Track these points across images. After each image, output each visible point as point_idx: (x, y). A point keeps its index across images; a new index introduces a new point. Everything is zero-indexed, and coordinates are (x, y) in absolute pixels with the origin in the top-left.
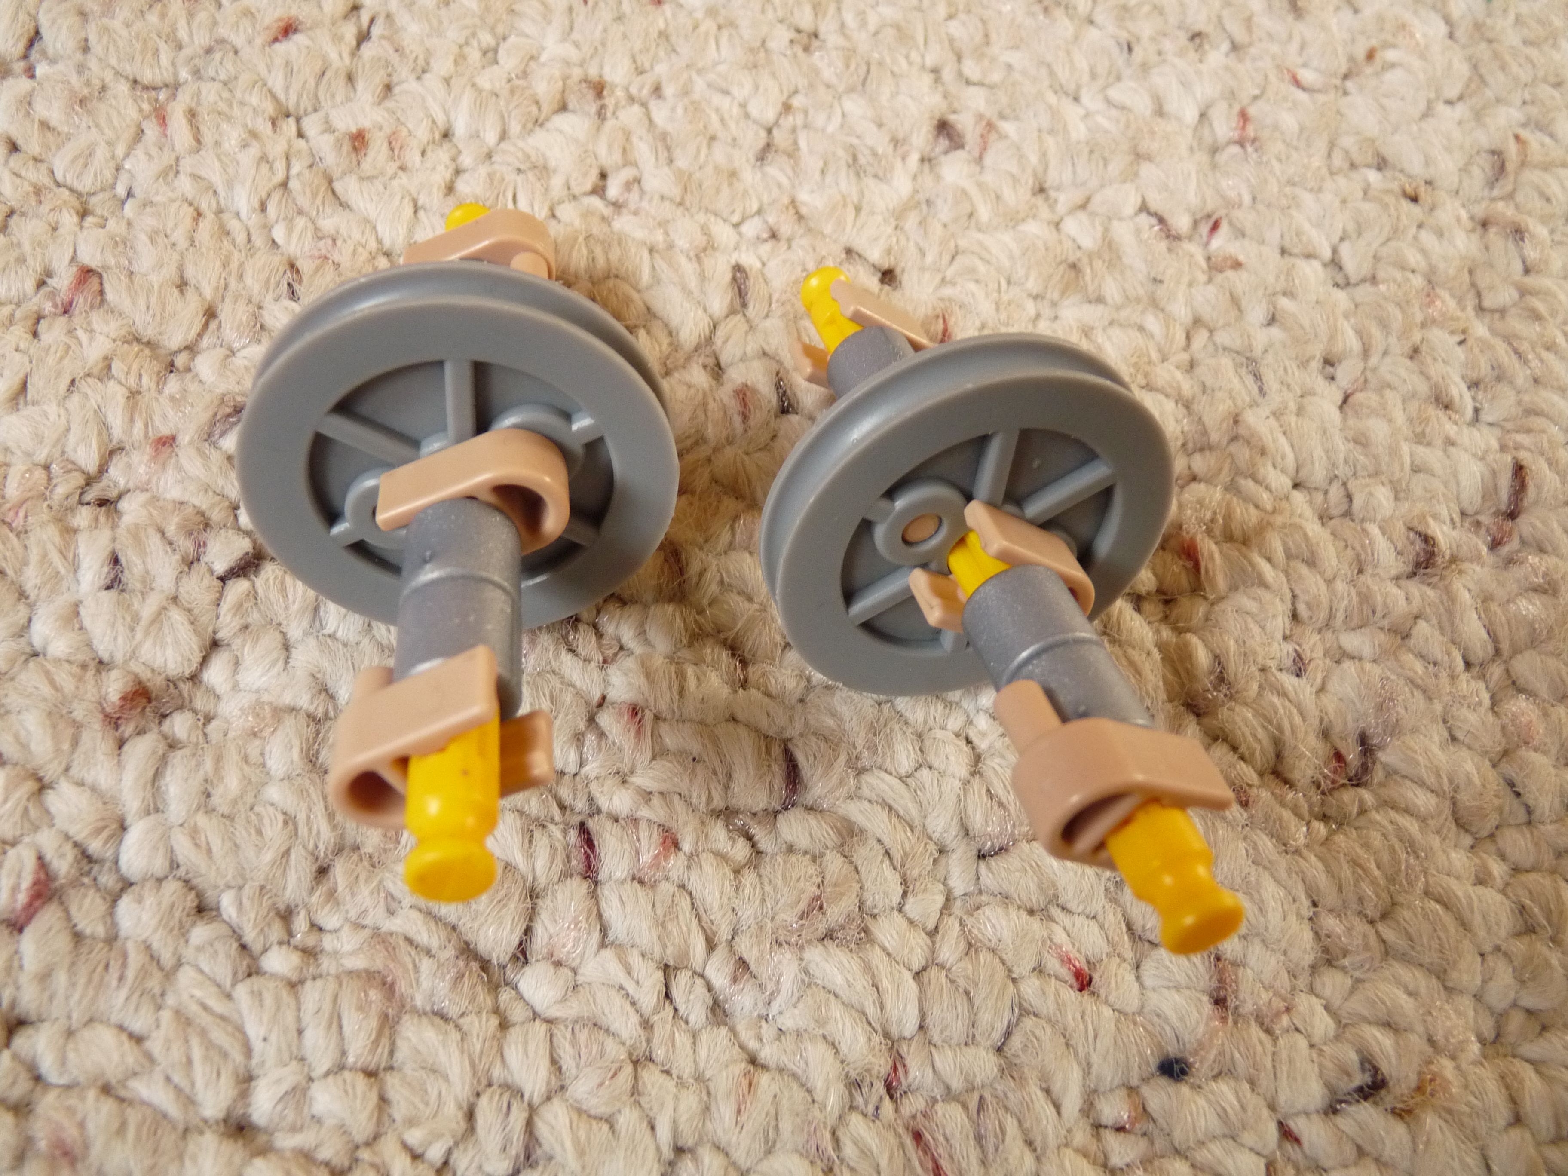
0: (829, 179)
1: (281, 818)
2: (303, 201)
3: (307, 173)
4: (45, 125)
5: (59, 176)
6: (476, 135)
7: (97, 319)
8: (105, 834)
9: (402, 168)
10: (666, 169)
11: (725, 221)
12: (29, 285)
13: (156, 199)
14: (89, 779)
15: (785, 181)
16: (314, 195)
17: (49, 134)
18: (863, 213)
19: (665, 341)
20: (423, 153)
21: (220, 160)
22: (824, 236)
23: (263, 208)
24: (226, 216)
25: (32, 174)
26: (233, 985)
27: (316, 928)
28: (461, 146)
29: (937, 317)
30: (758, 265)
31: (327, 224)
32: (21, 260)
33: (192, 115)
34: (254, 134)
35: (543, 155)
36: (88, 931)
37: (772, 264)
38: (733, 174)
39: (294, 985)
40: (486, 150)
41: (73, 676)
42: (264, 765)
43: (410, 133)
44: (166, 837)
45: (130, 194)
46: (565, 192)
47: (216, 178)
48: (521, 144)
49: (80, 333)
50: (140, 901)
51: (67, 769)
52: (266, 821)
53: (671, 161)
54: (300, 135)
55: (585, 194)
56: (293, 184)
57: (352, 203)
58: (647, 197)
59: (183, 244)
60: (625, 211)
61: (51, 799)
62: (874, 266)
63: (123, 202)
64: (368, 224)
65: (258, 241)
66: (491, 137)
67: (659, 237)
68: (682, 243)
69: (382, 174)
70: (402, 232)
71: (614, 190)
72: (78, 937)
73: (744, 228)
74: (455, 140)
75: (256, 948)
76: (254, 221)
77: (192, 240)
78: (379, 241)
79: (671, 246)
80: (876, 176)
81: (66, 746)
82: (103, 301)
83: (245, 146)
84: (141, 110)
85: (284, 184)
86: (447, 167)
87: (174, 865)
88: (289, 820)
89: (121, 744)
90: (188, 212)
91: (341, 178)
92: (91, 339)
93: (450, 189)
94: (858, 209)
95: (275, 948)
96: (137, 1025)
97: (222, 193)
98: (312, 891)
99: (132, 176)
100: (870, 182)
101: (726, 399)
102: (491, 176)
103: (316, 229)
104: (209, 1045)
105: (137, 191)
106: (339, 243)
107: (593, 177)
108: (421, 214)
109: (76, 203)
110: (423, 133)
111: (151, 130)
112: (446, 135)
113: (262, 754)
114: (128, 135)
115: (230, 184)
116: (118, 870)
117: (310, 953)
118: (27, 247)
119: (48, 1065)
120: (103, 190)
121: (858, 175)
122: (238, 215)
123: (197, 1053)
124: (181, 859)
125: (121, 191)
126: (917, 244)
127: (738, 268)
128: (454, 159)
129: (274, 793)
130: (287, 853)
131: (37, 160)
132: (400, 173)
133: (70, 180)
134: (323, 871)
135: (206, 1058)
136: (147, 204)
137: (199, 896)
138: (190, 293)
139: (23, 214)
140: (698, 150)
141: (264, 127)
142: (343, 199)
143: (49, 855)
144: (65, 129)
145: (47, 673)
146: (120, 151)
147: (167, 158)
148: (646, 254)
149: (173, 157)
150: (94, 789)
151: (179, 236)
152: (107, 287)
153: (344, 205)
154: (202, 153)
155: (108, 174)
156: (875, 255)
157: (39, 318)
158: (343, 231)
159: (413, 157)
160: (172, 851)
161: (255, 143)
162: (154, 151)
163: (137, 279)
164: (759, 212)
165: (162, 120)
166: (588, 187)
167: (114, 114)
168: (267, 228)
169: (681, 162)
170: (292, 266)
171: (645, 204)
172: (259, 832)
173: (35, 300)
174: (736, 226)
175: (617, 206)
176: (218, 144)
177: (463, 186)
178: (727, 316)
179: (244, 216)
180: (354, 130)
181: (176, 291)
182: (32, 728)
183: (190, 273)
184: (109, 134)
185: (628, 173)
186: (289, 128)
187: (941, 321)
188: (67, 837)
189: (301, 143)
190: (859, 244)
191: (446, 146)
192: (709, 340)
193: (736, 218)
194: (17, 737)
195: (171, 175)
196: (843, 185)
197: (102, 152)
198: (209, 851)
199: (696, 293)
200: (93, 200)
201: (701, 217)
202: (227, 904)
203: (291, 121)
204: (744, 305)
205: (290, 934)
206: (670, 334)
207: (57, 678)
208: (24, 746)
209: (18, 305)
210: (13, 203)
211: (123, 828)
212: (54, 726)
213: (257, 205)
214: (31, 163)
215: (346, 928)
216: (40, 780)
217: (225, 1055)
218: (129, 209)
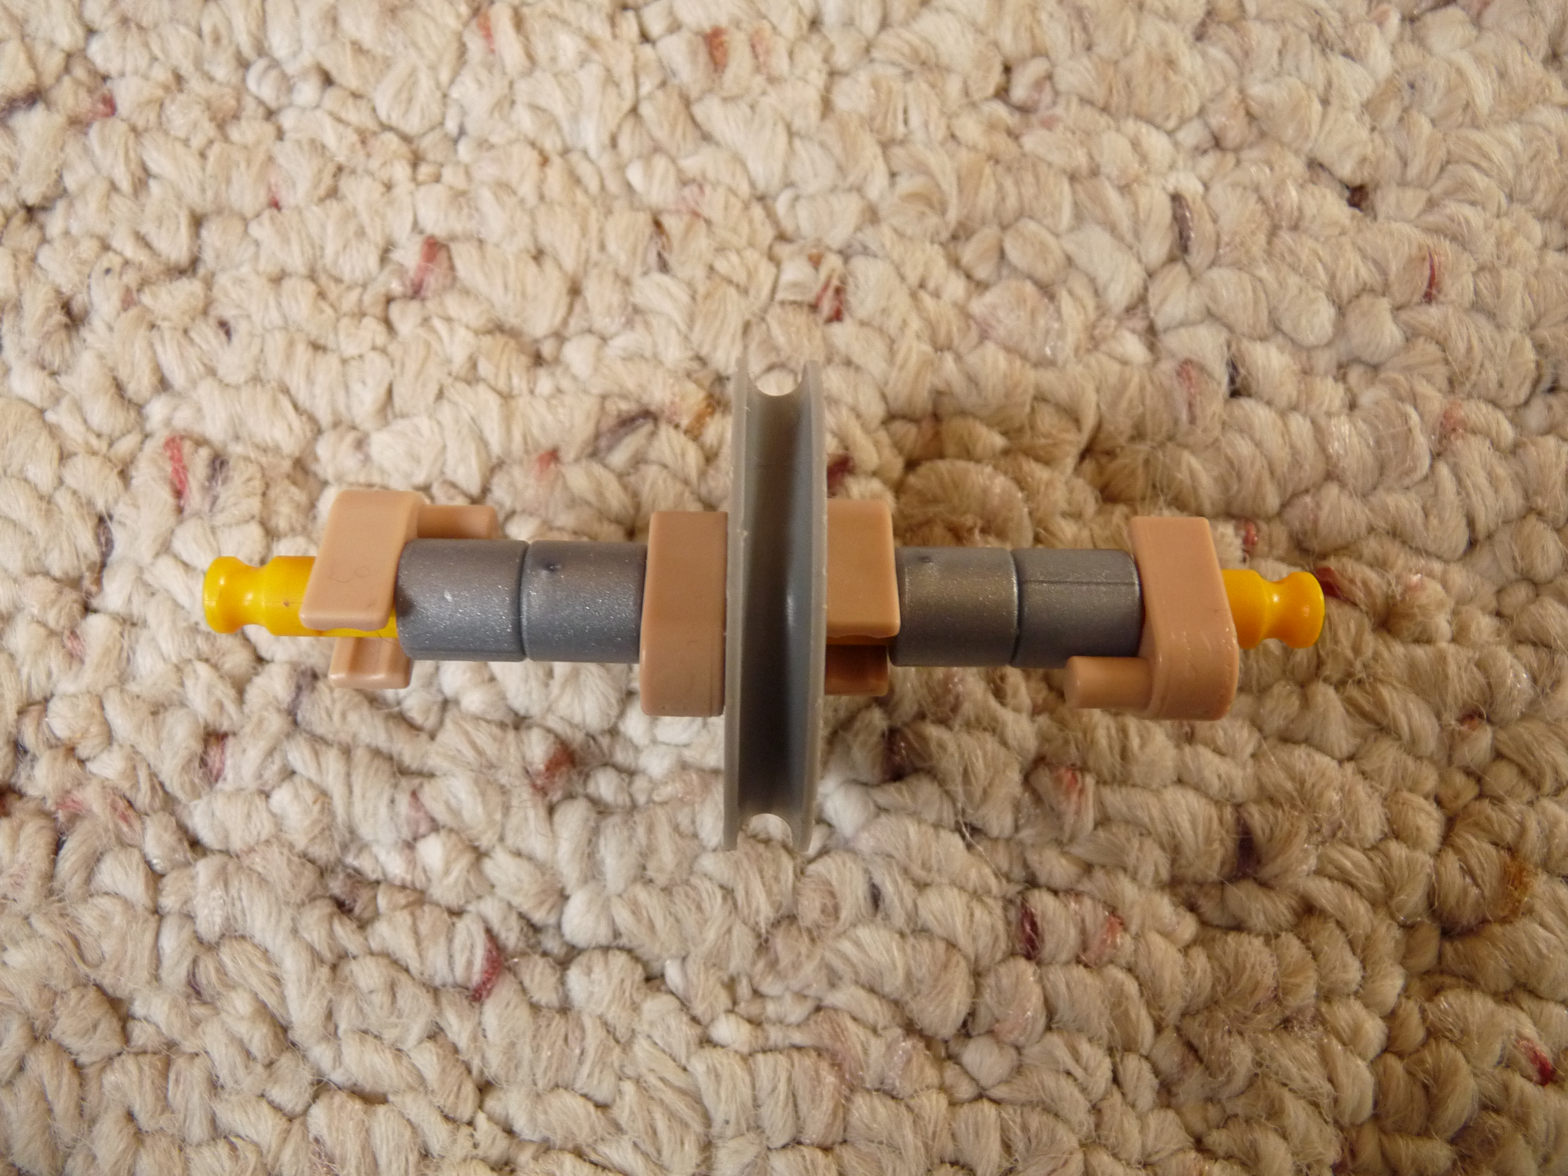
0: (1289, 64)
1: (719, 894)
2: (661, 134)
3: (660, 95)
4: (358, 49)
5: (383, 114)
6: (849, 23)
7: (453, 304)
8: (547, 906)
9: (772, 80)
10: (1085, 61)
11: (1158, 127)
12: (373, 261)
13: (494, 139)
14: (523, 846)
15: (1229, 64)
16: (673, 127)
17: (363, 60)
18: (1333, 110)
19: (1090, 303)
20: (791, 55)
21: (560, 84)
22: (1282, 144)
23: (614, 143)
24: (575, 157)
25: (356, 115)
26: (688, 1058)
27: (757, 994)
28: (834, 38)
29: (1424, 259)
30: (1200, 188)
31: (691, 164)
32: (361, 233)
33: (519, 23)
34: (592, 42)
35: (934, 48)
36: (543, 1002)
37: (1217, 189)
38: (1171, 63)
39: (747, 1058)
40: (863, 44)
41: (495, 739)
42: (695, 836)
43: (774, 28)
44: (606, 907)
45: (462, 132)
46: (964, 101)
47: (559, 108)
48: (907, 35)
49: (437, 323)
50: (589, 971)
51: (502, 839)
52: (705, 895)
53: (1089, 48)
54: (645, 37)
55: (987, 99)
56: (646, 110)
57: (717, 135)
58: (1062, 101)
59: (532, 200)
60: (1034, 119)
61: (488, 865)
62: (1341, 182)
63: (456, 141)
64: (738, 160)
65: (613, 186)
66: (869, 23)
67: (1080, 158)
68: (1110, 168)
69: (748, 90)
70: (778, 169)
71: (1019, 92)
72: (535, 1008)
73: (1181, 136)
74: (825, 30)
75: (705, 1019)
76: (605, 161)
77: (542, 198)
78: (752, 184)
79: (1095, 172)
80: (1346, 54)
81: (498, 817)
82: (455, 279)
83: (584, 60)
84: (458, 16)
85: (634, 110)
86: (820, 71)
87: (617, 934)
88: (728, 892)
89: (551, 810)
90: (532, 156)
91: (700, 99)
92: (452, 331)
93: (827, 106)
94: (1325, 102)
95: (723, 1018)
96: (602, 1095)
97: (565, 125)
98: (754, 963)
99: (463, 112)
100: (1339, 62)
101: (1166, 382)
102: (875, 84)
103: (680, 171)
104: (672, 1115)
105: (470, 127)
106: (708, 189)
107: (996, 77)
108: (797, 143)
109: (404, 149)
110: (789, 27)
111: (475, 45)
112: (815, 24)
113: (693, 822)
114: (450, 55)
115: (575, 118)
116: (562, 936)
117: (755, 1023)
118: (365, 217)
119: (520, 1124)
120: (432, 129)
121: (1323, 52)
122: (585, 153)
123: (661, 1124)
124: (622, 929)
125: (451, 126)
126: (1398, 150)
127: (1176, 198)
128: (826, 60)
129: (708, 863)
130: (729, 931)
131: (356, 96)
132: (770, 89)
133: (394, 122)
134: (763, 945)
135: (670, 1128)
136: (484, 144)
137: (645, 965)
138: (549, 265)
139: (353, 172)
140: (1125, 31)
141: (600, 29)
142: (706, 127)
143: (496, 926)
144: (379, 50)
145: (467, 734)
146: (444, 76)
147: (500, 87)
148: (1066, 187)
149: (506, 83)
150: (530, 858)
151: (527, 189)
152: (458, 263)
153: (706, 137)
154: (538, 74)
155: (435, 109)
156: (1347, 170)
157: (389, 300)
158: (711, 175)
159: (780, 63)
160: (613, 921)
161: (596, 56)
162: (484, 76)
163: (490, 249)
164: (1202, 112)
165: (488, 34)
166: (991, 90)
167: (432, 28)
168: (621, 168)
169: (1105, 48)
170: (658, 224)
171: (1059, 111)
172: (699, 908)
173: (382, 278)
174: (1170, 133)
175: (1024, 110)
176: (553, 60)
177: (841, 102)
178: (1164, 265)
179: (593, 152)
180: (707, 28)
181: (532, 267)
182: (463, 796)
183: (545, 237)
184: (430, 54)
185: (1036, 68)
186: (629, 26)
187: (1427, 265)
188: (510, 905)
189: (647, 49)
190: (1327, 153)
191: (815, 39)
192: (1143, 299)
193: (1171, 124)
194: (447, 804)
195: (507, 105)
196: (1306, 73)
197: (425, 82)
198: (652, 927)
199: (1129, 237)
200: (426, 143)
201: (1130, 126)
202: (673, 974)
203: (630, 14)
204: (1185, 249)
205: (735, 1003)
206: (1096, 293)
207: (478, 741)
208: (456, 813)
209: (365, 286)
210: (341, 159)
211: (564, 897)
212: (483, 794)
213: (606, 140)
214: (350, 101)
215: (788, 997)
216: (475, 849)
217: (685, 1125)
218: (464, 150)
